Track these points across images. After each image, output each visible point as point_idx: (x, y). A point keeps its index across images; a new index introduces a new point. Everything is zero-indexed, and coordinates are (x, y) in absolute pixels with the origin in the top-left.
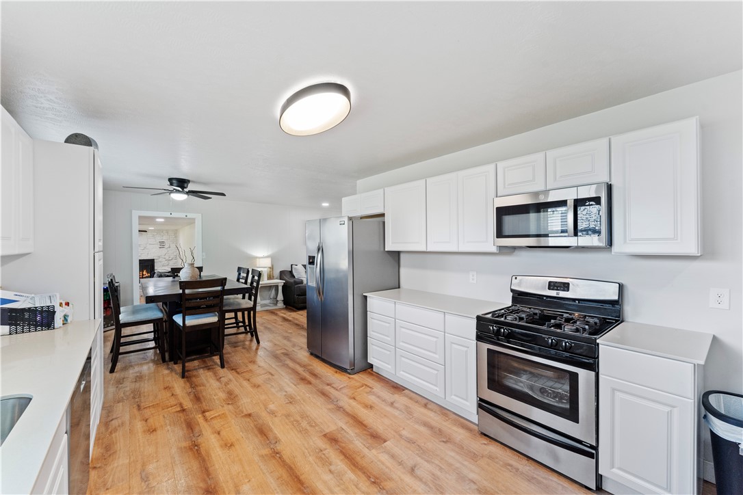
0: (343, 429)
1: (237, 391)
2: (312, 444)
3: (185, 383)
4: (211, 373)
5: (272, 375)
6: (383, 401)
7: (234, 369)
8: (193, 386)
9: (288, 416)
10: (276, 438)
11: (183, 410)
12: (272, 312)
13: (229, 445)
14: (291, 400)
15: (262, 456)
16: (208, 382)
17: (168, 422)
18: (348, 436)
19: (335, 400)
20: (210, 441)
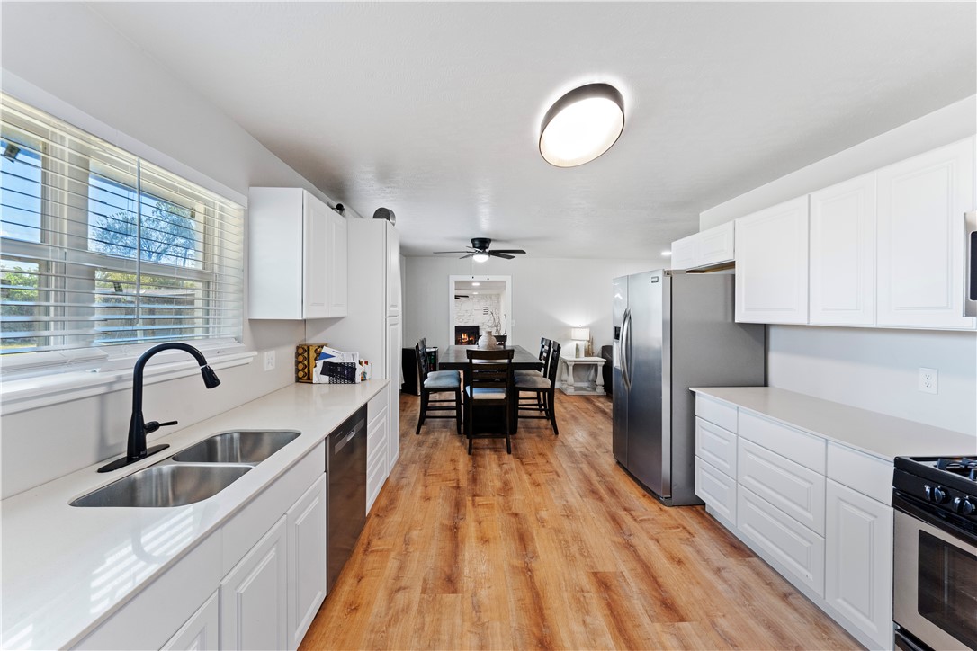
0: (623, 576)
1: (514, 484)
2: (574, 577)
3: (469, 460)
4: (496, 456)
5: (558, 476)
6: (705, 560)
7: (519, 458)
8: (475, 465)
9: (558, 531)
10: (535, 552)
11: (458, 488)
12: (587, 399)
13: (485, 540)
14: (569, 513)
15: (513, 567)
16: (490, 465)
17: (442, 494)
18: (627, 589)
19: (627, 533)
20: (470, 528)
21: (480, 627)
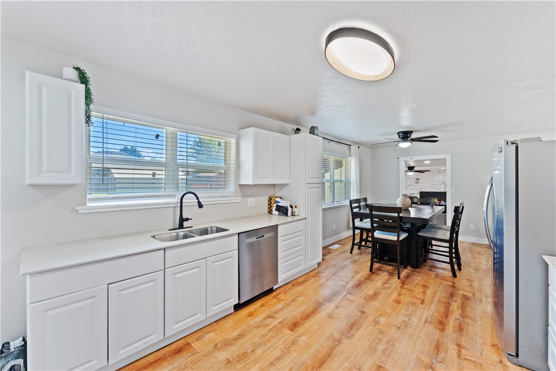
2: (363, 360)
4: (387, 277)
7: (404, 284)
8: (368, 278)
9: (382, 333)
10: (353, 335)
11: (344, 286)
14: (403, 327)
15: (332, 336)
16: (378, 281)
21: (287, 350)
